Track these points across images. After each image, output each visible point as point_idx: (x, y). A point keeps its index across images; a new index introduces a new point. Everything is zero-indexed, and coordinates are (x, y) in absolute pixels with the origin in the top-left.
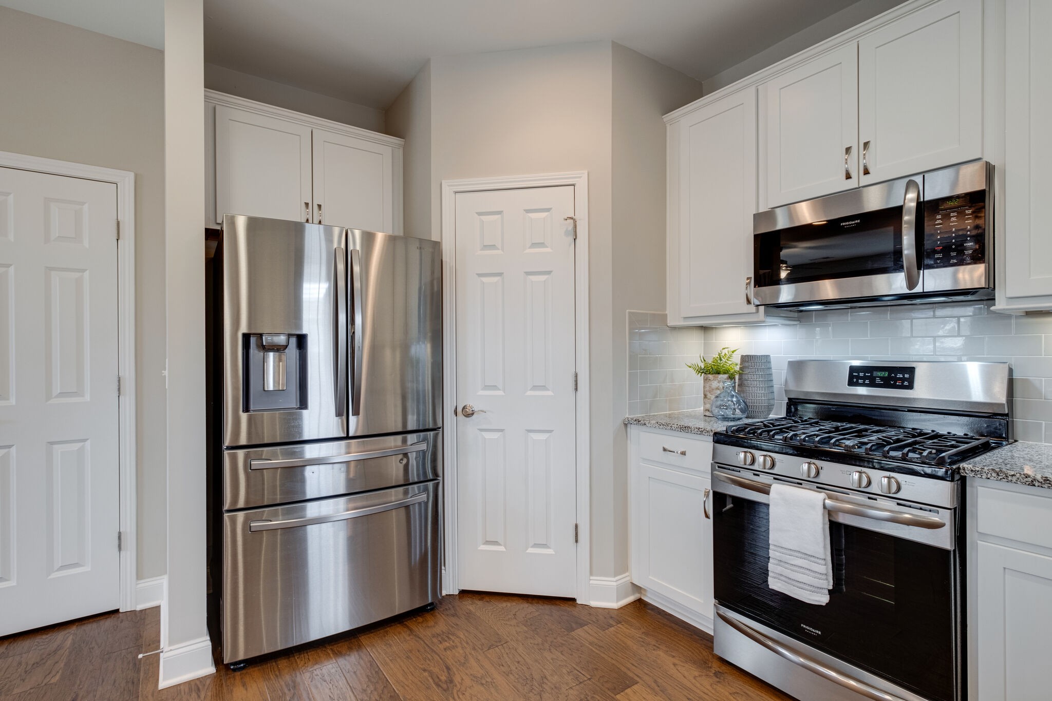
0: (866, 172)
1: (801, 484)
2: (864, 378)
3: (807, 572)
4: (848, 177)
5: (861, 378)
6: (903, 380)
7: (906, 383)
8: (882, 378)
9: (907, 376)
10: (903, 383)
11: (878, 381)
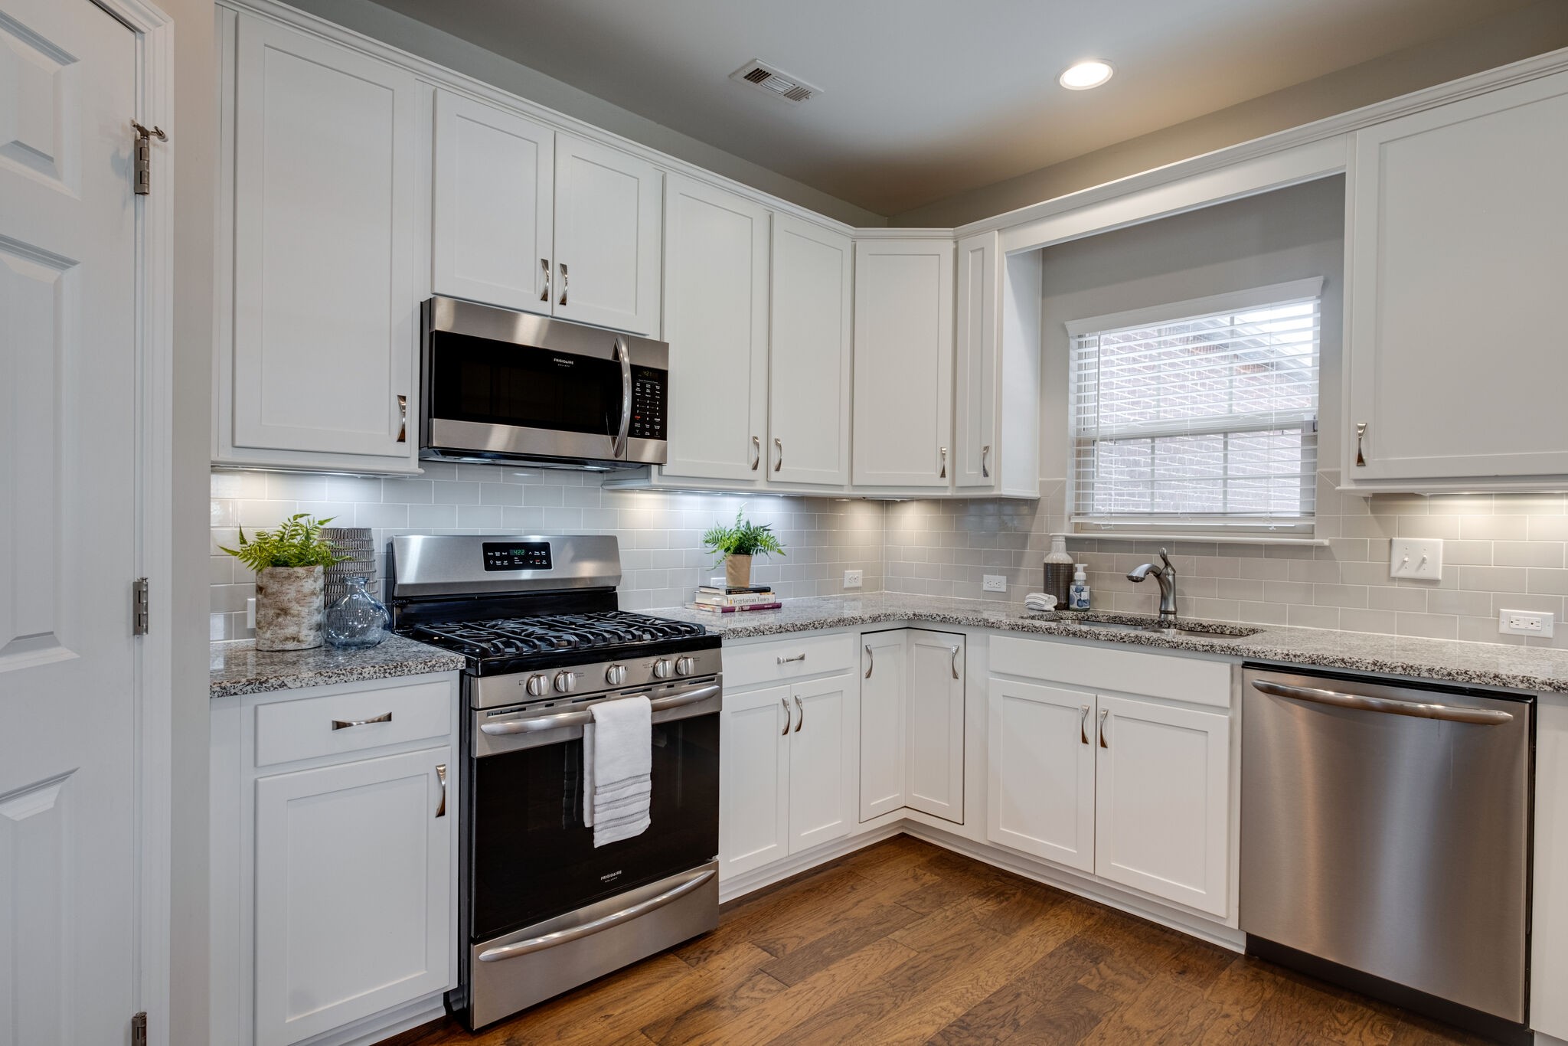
0: (563, 302)
1: (604, 697)
2: (502, 558)
3: (638, 797)
4: (545, 298)
5: (498, 559)
6: (541, 558)
7: (544, 562)
8: (520, 558)
9: (543, 553)
10: (541, 562)
11: (517, 561)
